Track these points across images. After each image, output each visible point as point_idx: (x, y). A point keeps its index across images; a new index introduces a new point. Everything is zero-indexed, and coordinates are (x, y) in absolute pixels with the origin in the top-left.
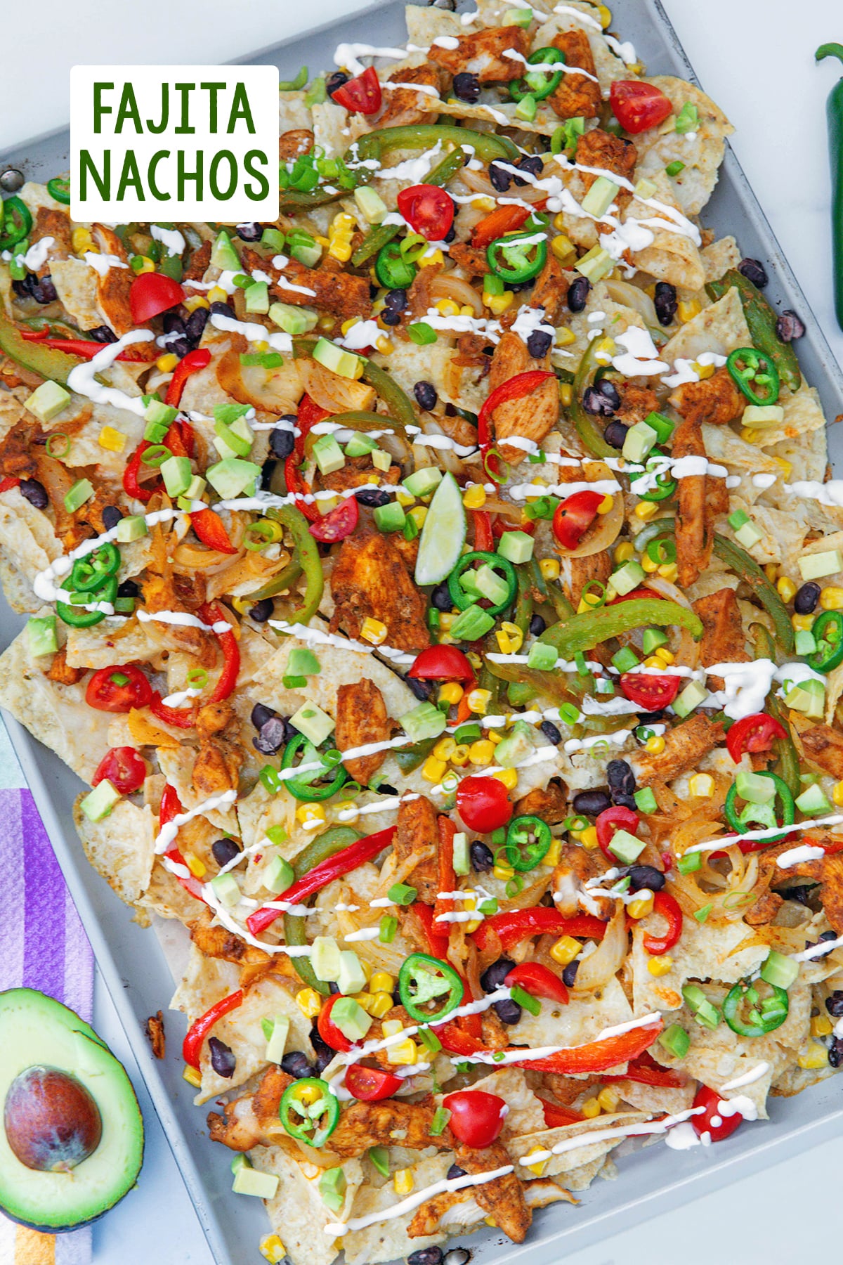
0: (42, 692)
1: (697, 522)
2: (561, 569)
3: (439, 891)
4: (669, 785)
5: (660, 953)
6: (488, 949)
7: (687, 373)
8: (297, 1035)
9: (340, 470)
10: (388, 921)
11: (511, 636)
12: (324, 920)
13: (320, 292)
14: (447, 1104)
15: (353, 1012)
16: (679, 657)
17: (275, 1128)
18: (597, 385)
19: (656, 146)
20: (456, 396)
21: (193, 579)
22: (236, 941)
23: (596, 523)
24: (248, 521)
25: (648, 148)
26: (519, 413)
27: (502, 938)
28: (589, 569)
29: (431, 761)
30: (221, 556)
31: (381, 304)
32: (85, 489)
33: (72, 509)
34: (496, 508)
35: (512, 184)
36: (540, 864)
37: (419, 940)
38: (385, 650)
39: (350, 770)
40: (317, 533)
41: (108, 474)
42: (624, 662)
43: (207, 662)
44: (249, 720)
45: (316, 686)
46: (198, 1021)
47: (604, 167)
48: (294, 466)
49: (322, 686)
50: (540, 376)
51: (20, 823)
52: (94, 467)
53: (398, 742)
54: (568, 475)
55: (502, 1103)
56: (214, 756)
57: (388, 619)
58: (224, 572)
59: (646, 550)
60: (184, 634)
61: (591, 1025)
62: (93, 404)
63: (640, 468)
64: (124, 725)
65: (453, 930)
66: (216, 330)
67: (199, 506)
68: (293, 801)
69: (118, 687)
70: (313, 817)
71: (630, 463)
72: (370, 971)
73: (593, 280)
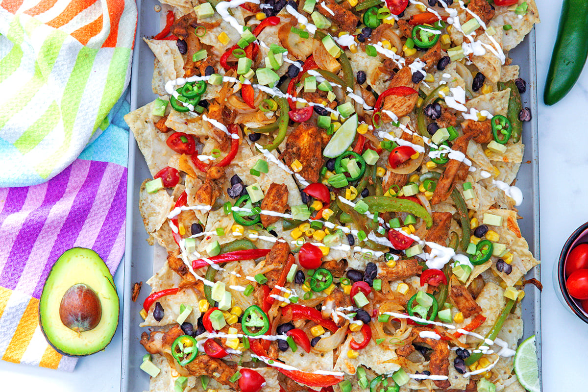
0: (150, 130)
1: (449, 180)
2: (385, 174)
3: (276, 284)
4: (390, 282)
5: (355, 349)
6: (286, 316)
7: (474, 116)
8: (193, 317)
9: (312, 93)
10: (251, 287)
11: (352, 193)
12: (224, 275)
13: (336, 15)
14: (242, 371)
15: (220, 318)
16: (417, 232)
17: (168, 350)
18: (434, 105)
19: (504, 14)
20: (374, 83)
21: (232, 112)
22: (185, 267)
23: (408, 162)
24: (265, 97)
25: (500, 14)
26: (396, 102)
27: (294, 315)
28: (397, 179)
29: (297, 229)
30: (248, 107)
31: (359, 31)
32: (204, 54)
33: (195, 60)
34: (370, 137)
35: (437, 4)
36: (323, 291)
37: (260, 300)
38: (298, 176)
39: (262, 219)
40: (291, 115)
41: (216, 52)
42: (394, 224)
43: (223, 148)
44: (230, 180)
45: (263, 178)
46: (155, 293)
47: (478, 15)
48: (294, 83)
49: (265, 179)
50: (412, 91)
51: (119, 181)
52: (212, 47)
53: (287, 216)
54: (405, 136)
55: (264, 381)
56: (209, 189)
57: (305, 164)
58: (246, 114)
59: (424, 182)
60: (218, 133)
61: (314, 366)
62: (222, 20)
63: (436, 147)
64: (178, 159)
65: (275, 303)
66: (287, 11)
67: (247, 82)
68: (233, 221)
69: (182, 142)
70: (238, 231)
71: (433, 143)
72: (234, 304)
73: (452, 59)
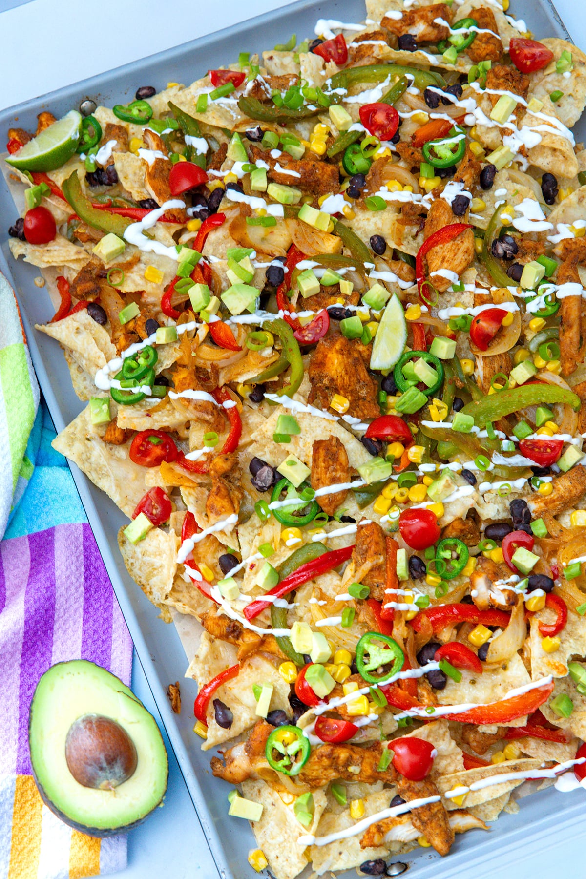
0: (98, 450)
1: (575, 328)
2: (475, 367)
3: (386, 588)
4: (556, 517)
5: (552, 635)
6: (422, 631)
7: (565, 233)
8: (279, 698)
9: (317, 295)
10: (348, 611)
11: (439, 408)
12: (300, 613)
13: (304, 175)
14: (391, 747)
15: (322, 674)
16: (563, 428)
17: (263, 764)
18: (502, 238)
19: (542, 83)
20: (400, 244)
21: (210, 370)
22: (234, 626)
23: (501, 331)
24: (250, 330)
25: (536, 85)
26: (446, 253)
27: (433, 623)
28: (496, 366)
29: (380, 499)
30: (229, 353)
31: (347, 185)
32: (133, 309)
33: (124, 321)
34: (427, 321)
35: (441, 104)
36: (460, 575)
37: (371, 624)
38: (347, 418)
39: (321, 504)
40: (299, 337)
41: (150, 299)
42: (522, 430)
43: (218, 428)
44: (248, 470)
45: (297, 443)
46: (206, 686)
47: (506, 89)
48: (283, 293)
49: (301, 444)
50: (462, 227)
51: (81, 548)
52: (140, 294)
53: (356, 484)
54: (479, 300)
55: (432, 747)
56: (223, 490)
57: (350, 398)
58: (231, 365)
59: (538, 350)
60: (201, 407)
61: (499, 691)
62: (141, 252)
63: (533, 294)
64: (157, 472)
65: (397, 617)
66: (230, 201)
67: (214, 319)
68: (279, 526)
69: (154, 445)
70: (293, 537)
71: (525, 290)
72: (335, 648)
73: (498, 167)
